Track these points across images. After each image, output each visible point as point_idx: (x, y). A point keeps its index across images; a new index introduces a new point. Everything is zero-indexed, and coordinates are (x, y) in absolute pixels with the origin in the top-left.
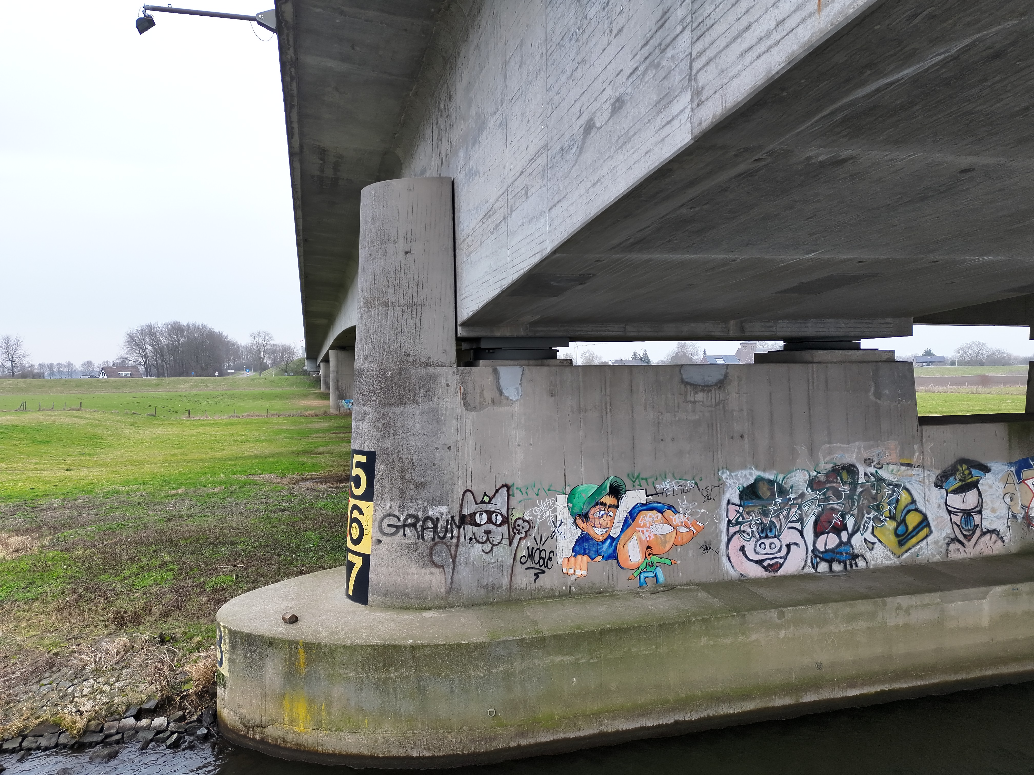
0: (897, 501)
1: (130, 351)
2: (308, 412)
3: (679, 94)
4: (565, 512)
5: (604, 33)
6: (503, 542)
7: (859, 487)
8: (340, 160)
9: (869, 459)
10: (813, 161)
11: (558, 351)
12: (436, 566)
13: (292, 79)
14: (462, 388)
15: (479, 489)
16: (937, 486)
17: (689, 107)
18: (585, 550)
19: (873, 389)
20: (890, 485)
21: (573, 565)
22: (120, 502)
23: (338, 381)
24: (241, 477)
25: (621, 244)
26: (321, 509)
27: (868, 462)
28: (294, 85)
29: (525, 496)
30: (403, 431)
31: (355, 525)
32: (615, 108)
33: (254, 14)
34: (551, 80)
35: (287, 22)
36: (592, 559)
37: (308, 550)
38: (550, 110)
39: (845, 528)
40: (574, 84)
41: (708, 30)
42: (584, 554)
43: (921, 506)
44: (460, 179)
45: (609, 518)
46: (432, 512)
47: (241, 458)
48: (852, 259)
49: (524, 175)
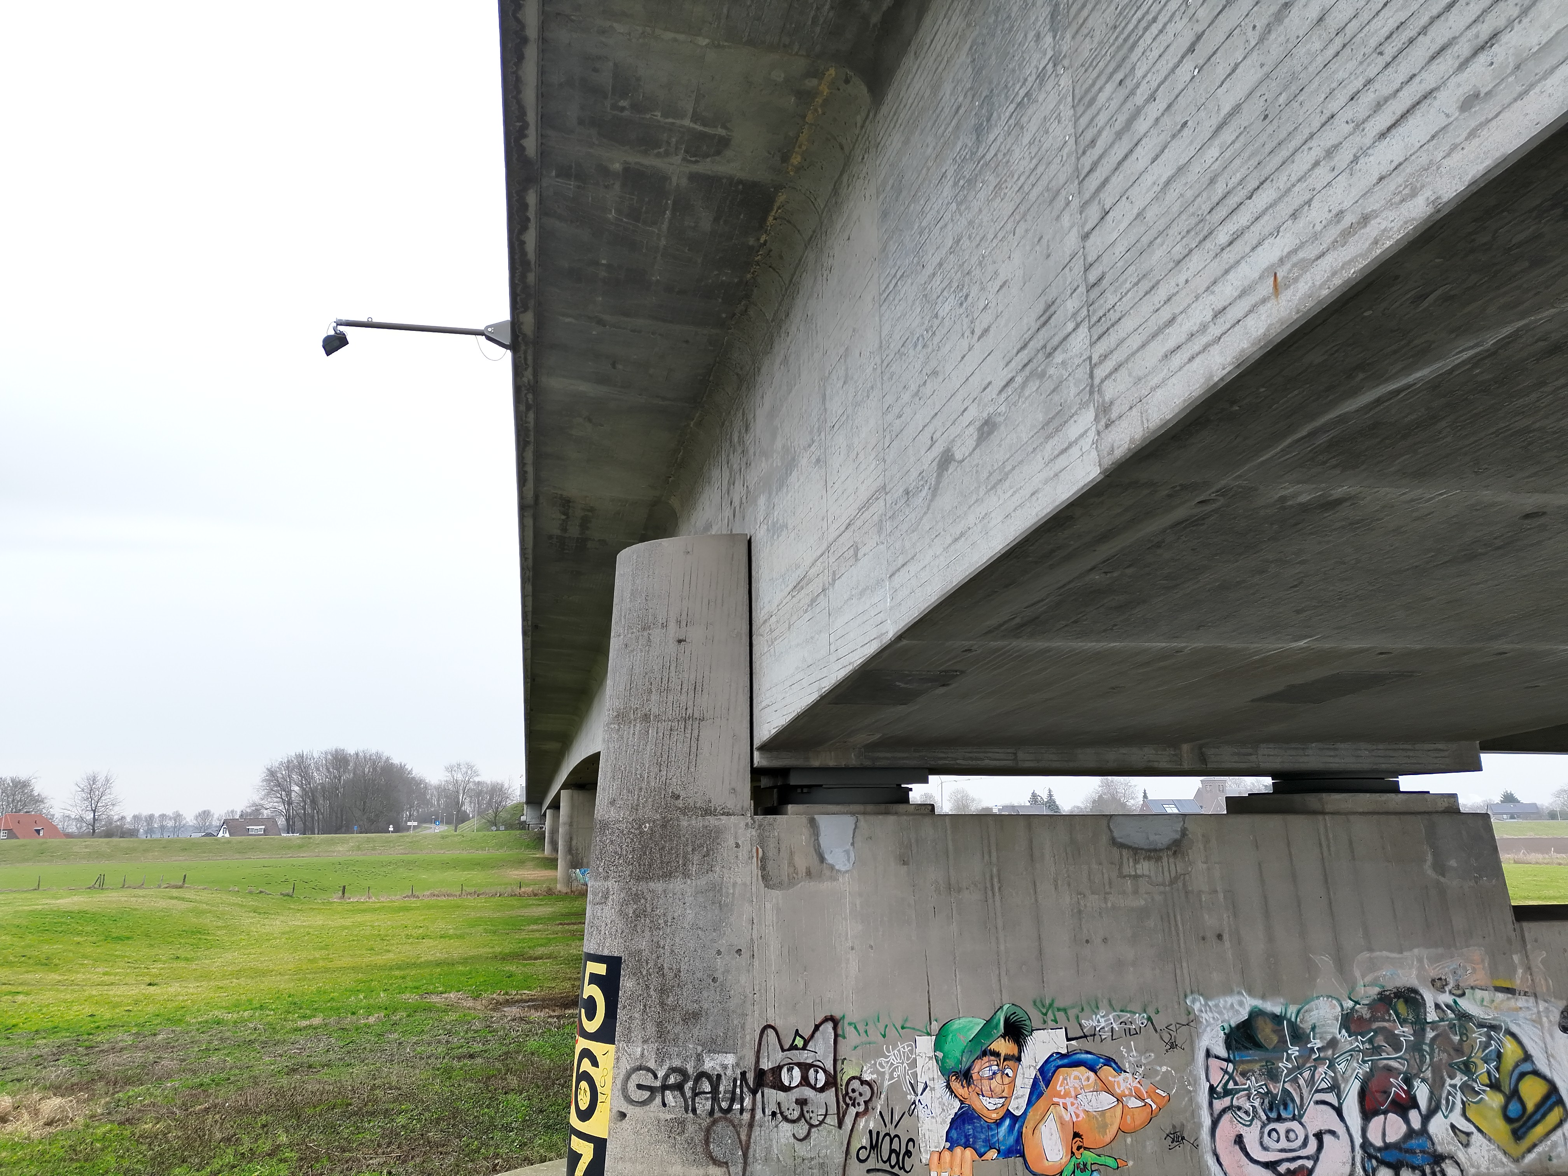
0: (1499, 1056)
1: (268, 794)
2: (523, 890)
3: (1076, 412)
4: (931, 1066)
5: (963, 335)
6: (828, 1120)
7: (1428, 1029)
8: (590, 514)
9: (1440, 979)
10: (1289, 503)
11: (911, 790)
12: (716, 1162)
13: (528, 407)
14: (760, 850)
15: (786, 1024)
16: (1564, 1029)
17: (1094, 428)
18: (967, 1137)
19: (1429, 858)
20: (1481, 1025)
21: (947, 1165)
22: (221, 1039)
23: (571, 839)
24: (411, 998)
25: (1001, 625)
26: (533, 1054)
27: (1439, 984)
28: (531, 416)
29: (864, 1038)
30: (666, 922)
31: (584, 1085)
32: (982, 434)
33: (481, 327)
34: (889, 400)
35: (525, 335)
36: (981, 1155)
37: (507, 1128)
38: (888, 437)
39: (1416, 1106)
40: (922, 402)
41: (1113, 325)
42: (966, 1146)
43: (1542, 1066)
44: (760, 536)
45: (1007, 1080)
46: (710, 1064)
47: (415, 965)
48: (1368, 650)
49: (851, 529)
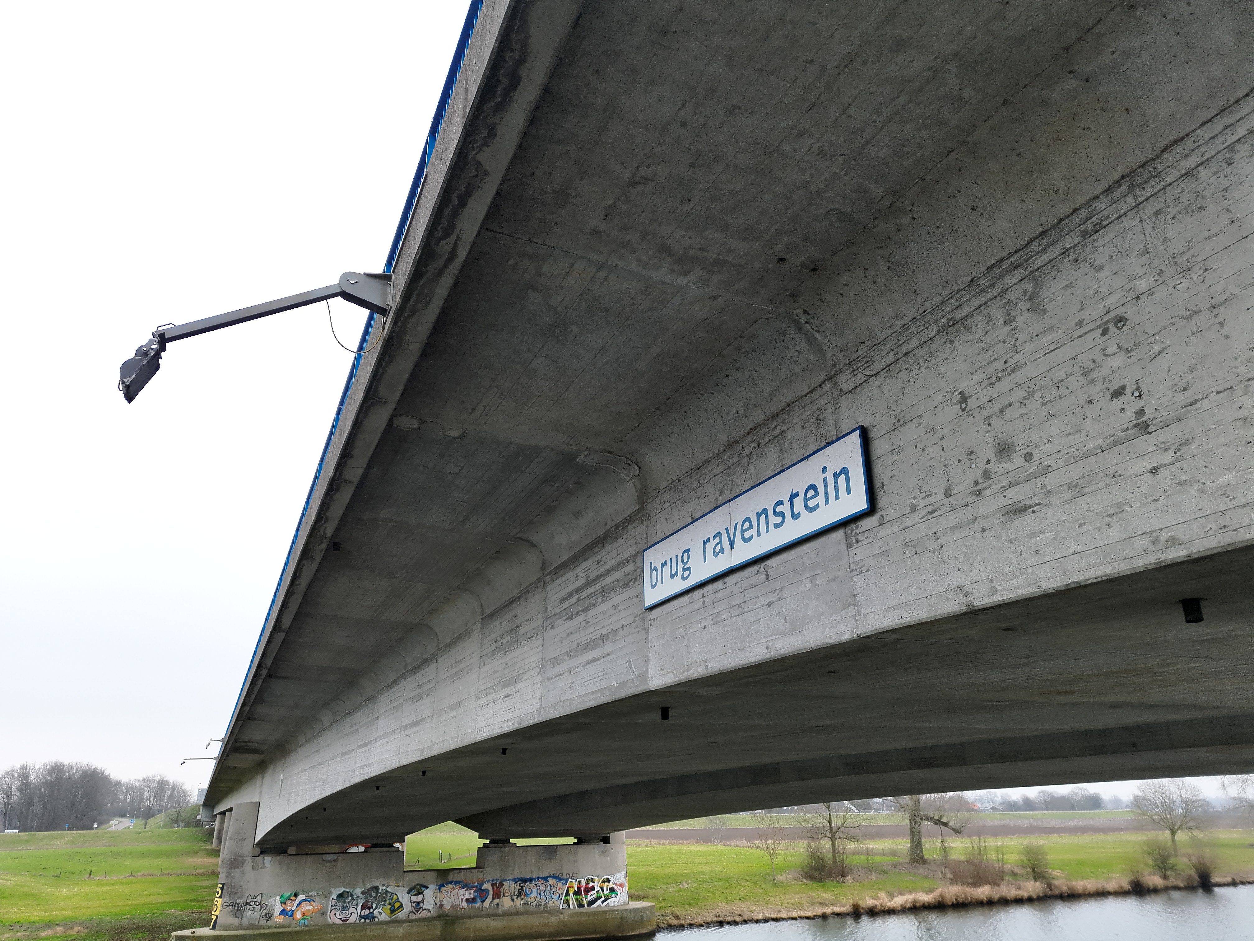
0: (392, 898)
4: (278, 901)
6: (258, 910)
7: (379, 894)
12: (237, 917)
14: (253, 864)
15: (253, 895)
16: (408, 893)
20: (390, 893)
21: (279, 918)
27: (383, 885)
29: (267, 897)
30: (234, 877)
36: (286, 917)
39: (372, 907)
42: (283, 915)
43: (401, 900)
45: (293, 904)
46: (238, 901)
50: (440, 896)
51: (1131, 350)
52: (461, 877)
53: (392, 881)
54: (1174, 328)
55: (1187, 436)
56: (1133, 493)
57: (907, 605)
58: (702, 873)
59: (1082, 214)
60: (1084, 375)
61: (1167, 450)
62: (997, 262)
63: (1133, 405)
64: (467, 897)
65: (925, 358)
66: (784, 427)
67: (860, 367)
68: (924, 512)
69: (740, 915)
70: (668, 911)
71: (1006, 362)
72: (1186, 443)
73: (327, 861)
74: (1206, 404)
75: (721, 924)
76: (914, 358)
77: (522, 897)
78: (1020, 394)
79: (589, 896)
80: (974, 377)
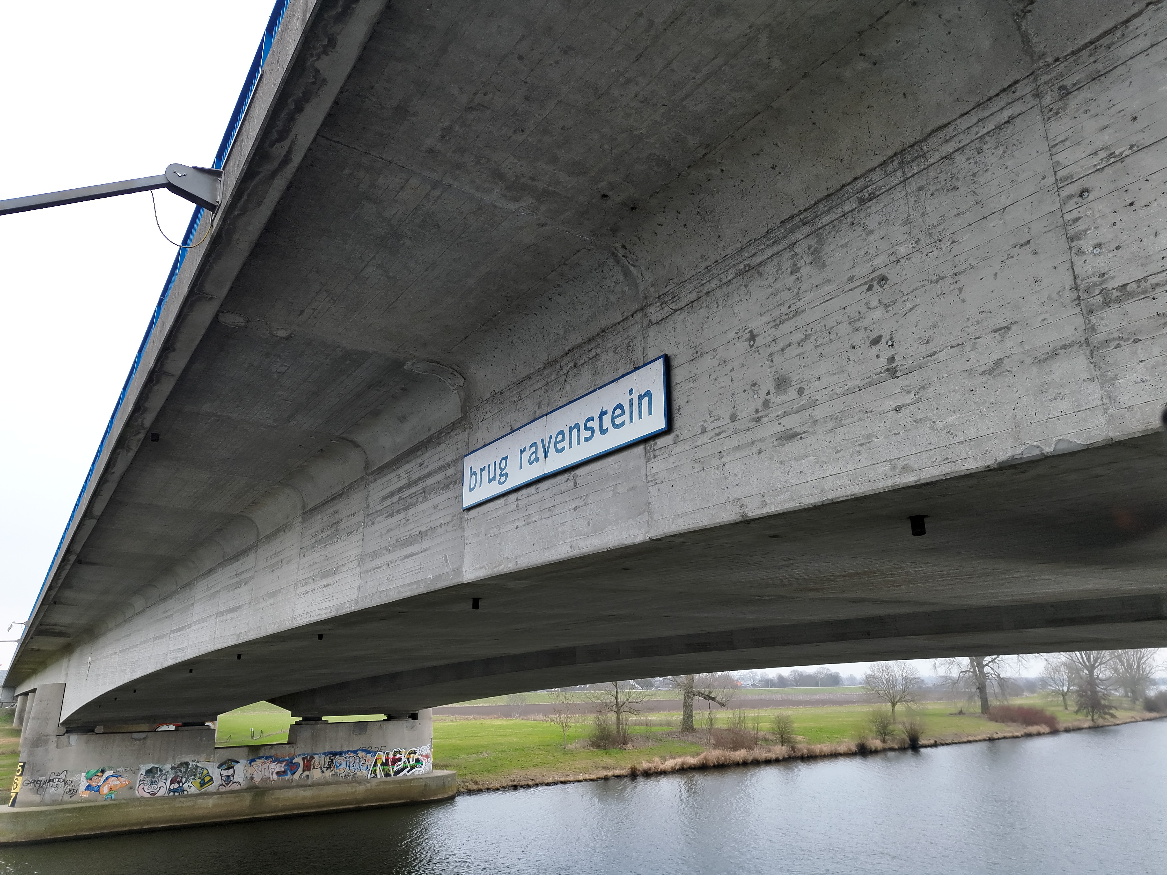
0: (202, 773)
6: (62, 787)
7: (189, 769)
9: (194, 760)
12: (38, 794)
14: (58, 743)
15: (57, 772)
16: (218, 768)
20: (200, 768)
21: (84, 794)
29: (72, 774)
30: (36, 755)
31: (15, 784)
45: (99, 780)
46: (40, 779)
50: (250, 770)
51: (889, 305)
52: (273, 752)
53: (203, 757)
54: (923, 289)
55: (925, 382)
56: (880, 427)
57: (692, 513)
58: (502, 744)
59: (861, 183)
60: (851, 324)
61: (909, 392)
62: (789, 218)
63: (886, 353)
64: (277, 770)
65: (723, 298)
66: (599, 351)
67: (667, 301)
68: (712, 434)
69: (533, 780)
70: (469, 777)
71: (789, 307)
72: (923, 387)
73: (136, 740)
74: (942, 356)
75: (515, 788)
76: (714, 297)
77: (332, 769)
78: (798, 336)
79: (396, 766)
80: (762, 318)
